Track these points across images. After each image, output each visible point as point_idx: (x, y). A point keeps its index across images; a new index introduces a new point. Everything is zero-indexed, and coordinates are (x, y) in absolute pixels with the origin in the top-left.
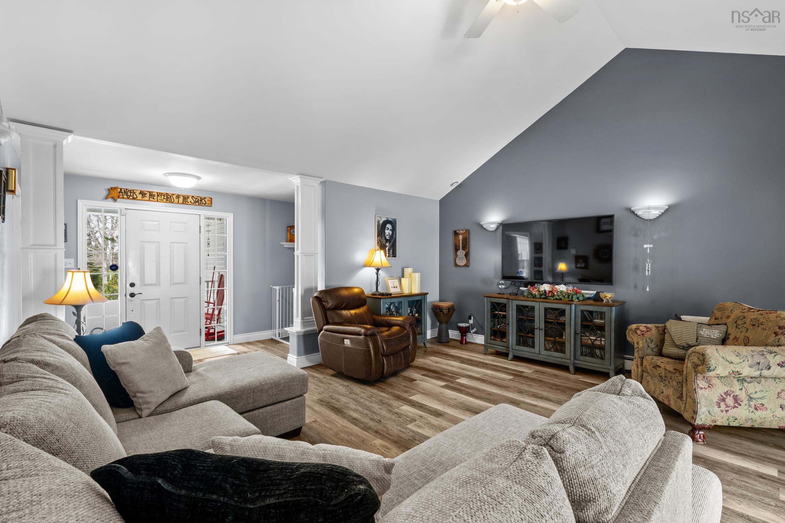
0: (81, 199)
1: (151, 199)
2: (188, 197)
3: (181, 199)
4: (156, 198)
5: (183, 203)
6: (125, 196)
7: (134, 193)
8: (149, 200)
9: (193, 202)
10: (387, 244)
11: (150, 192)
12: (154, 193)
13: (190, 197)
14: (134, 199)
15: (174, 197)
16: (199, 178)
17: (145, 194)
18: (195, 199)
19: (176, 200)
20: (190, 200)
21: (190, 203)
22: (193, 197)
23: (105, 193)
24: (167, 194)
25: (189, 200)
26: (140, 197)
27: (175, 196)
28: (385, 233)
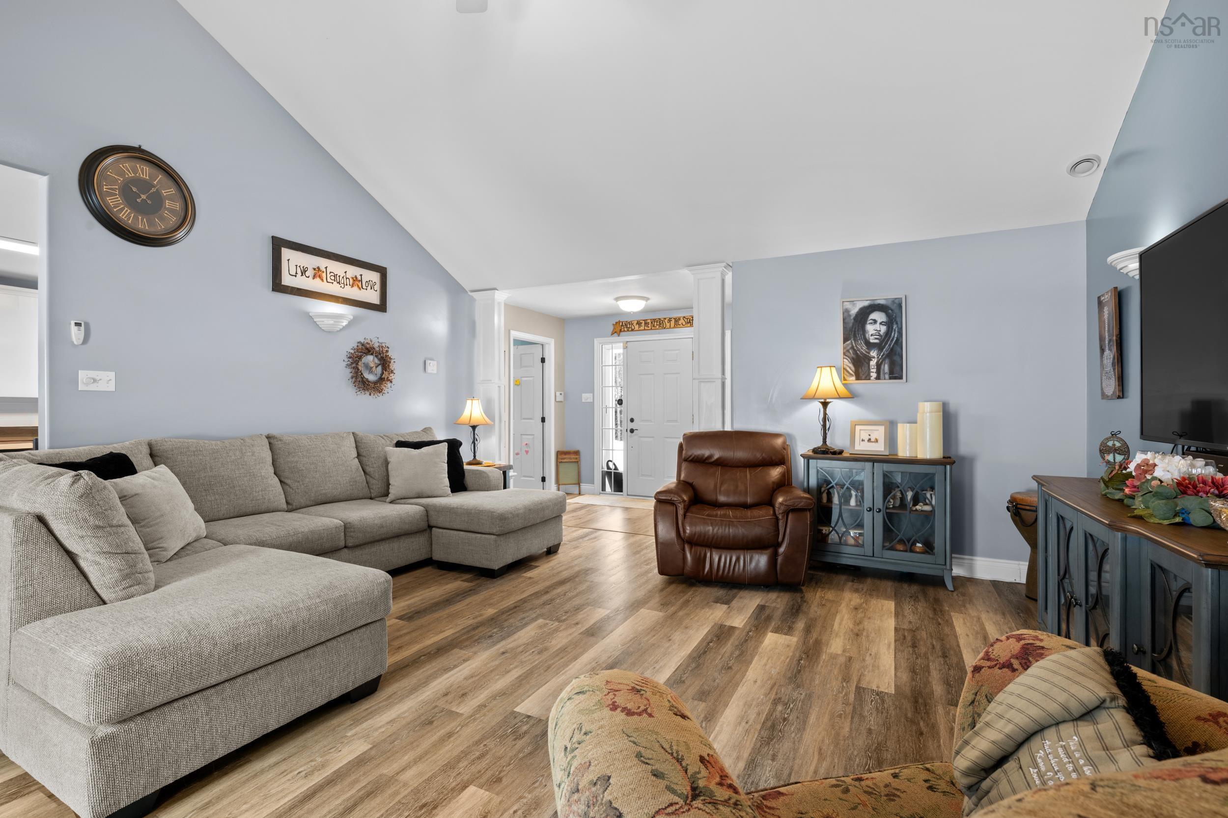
0: (596, 338)
1: (646, 328)
2: (679, 319)
3: (673, 322)
4: (650, 326)
5: (674, 327)
6: (626, 329)
7: (632, 324)
8: (645, 329)
9: (684, 323)
10: (874, 353)
11: (644, 320)
12: (648, 321)
13: (682, 319)
14: (632, 330)
15: (666, 321)
16: (647, 299)
17: (641, 323)
18: (686, 320)
19: (668, 325)
20: (682, 321)
21: (681, 325)
22: (684, 317)
23: (612, 328)
24: (659, 319)
25: (680, 322)
26: (637, 327)
27: (667, 319)
28: (864, 331)
